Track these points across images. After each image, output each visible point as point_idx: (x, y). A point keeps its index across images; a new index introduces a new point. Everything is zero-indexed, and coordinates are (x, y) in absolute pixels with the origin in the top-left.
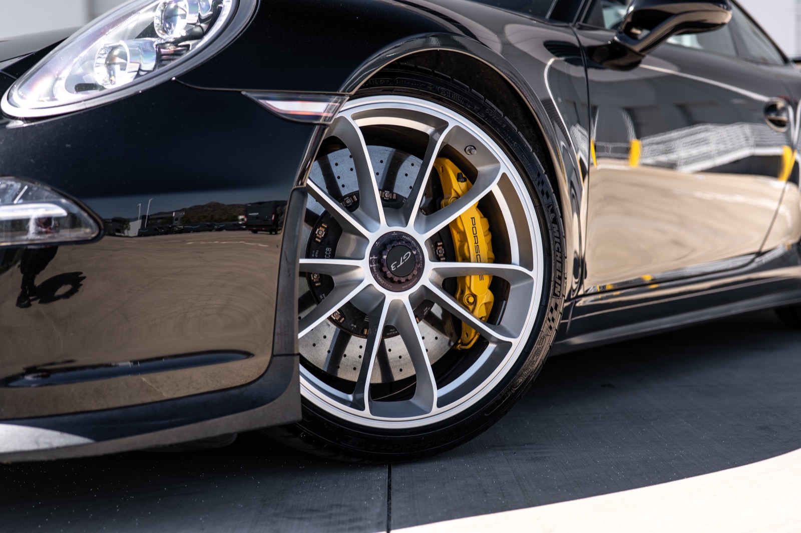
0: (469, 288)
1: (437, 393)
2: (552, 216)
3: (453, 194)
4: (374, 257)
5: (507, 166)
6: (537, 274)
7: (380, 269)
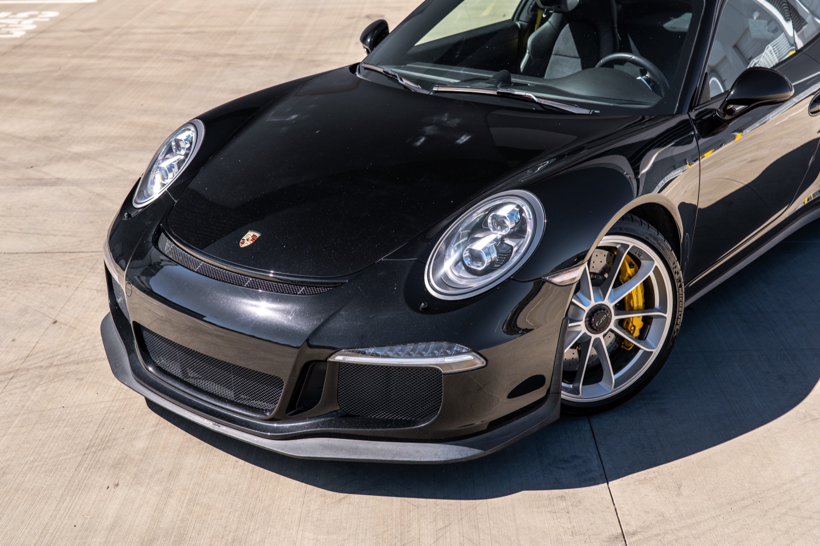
0: (632, 322)
1: (614, 377)
2: (679, 284)
3: (627, 275)
4: (587, 319)
5: (658, 263)
6: (669, 315)
7: (590, 325)
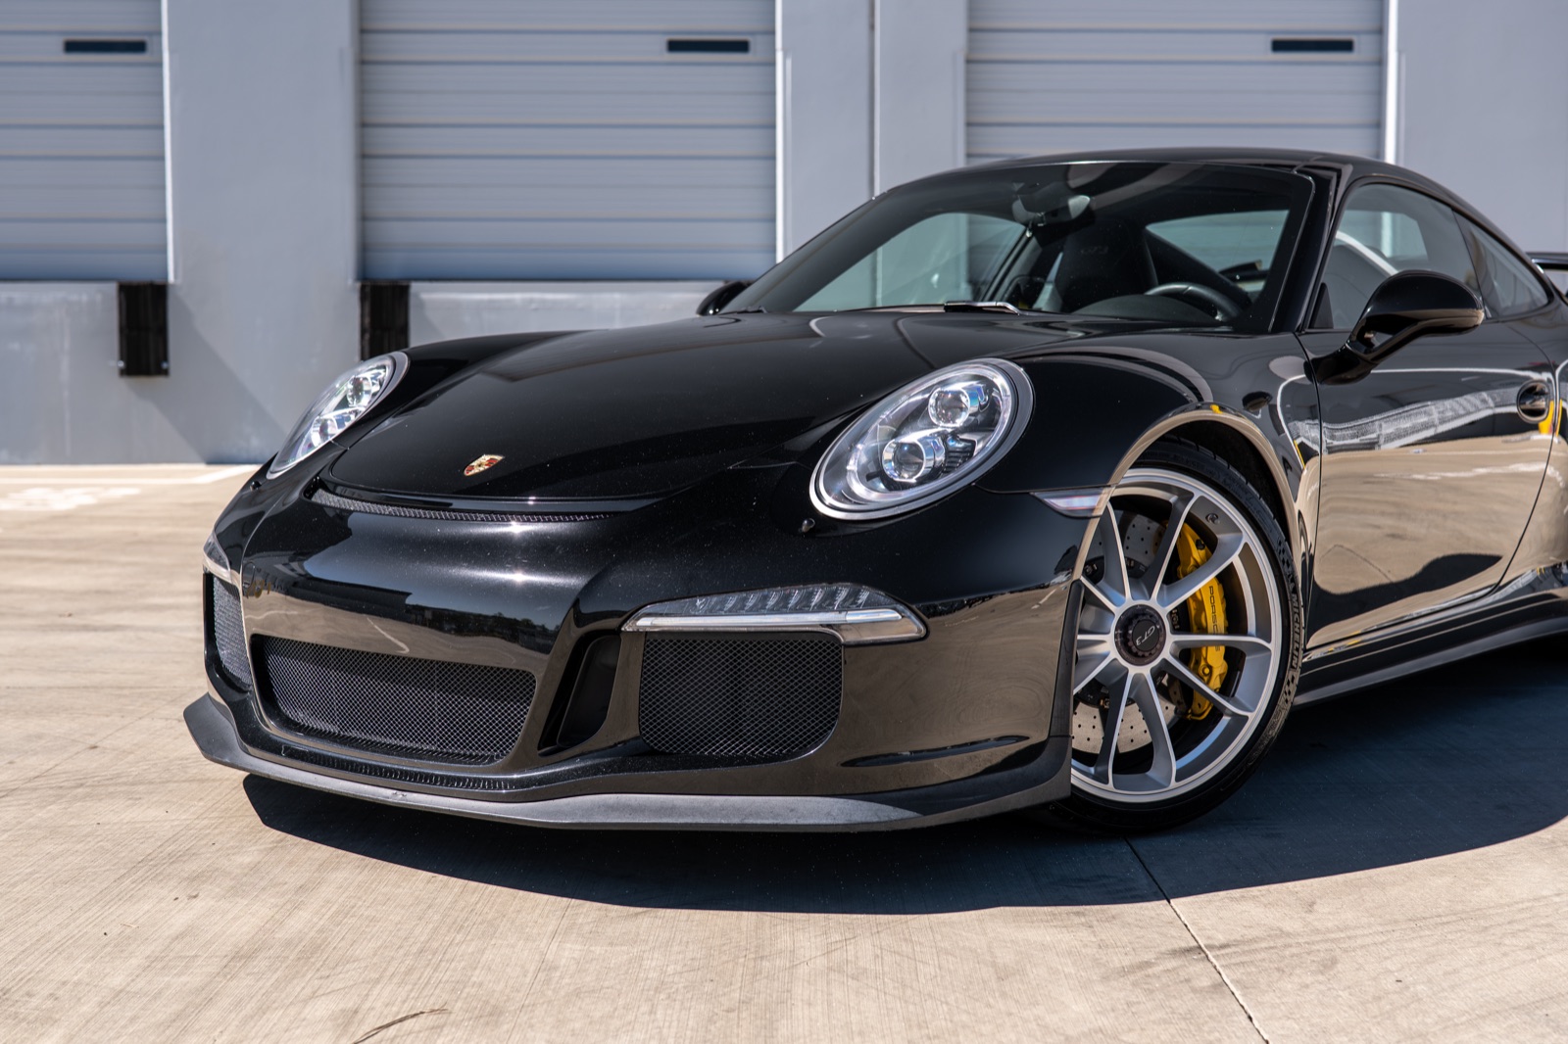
0: (1206, 659)
1: (1175, 765)
2: (1292, 586)
3: (1192, 562)
4: (1119, 632)
5: (1249, 536)
6: (1275, 646)
7: (1124, 644)
